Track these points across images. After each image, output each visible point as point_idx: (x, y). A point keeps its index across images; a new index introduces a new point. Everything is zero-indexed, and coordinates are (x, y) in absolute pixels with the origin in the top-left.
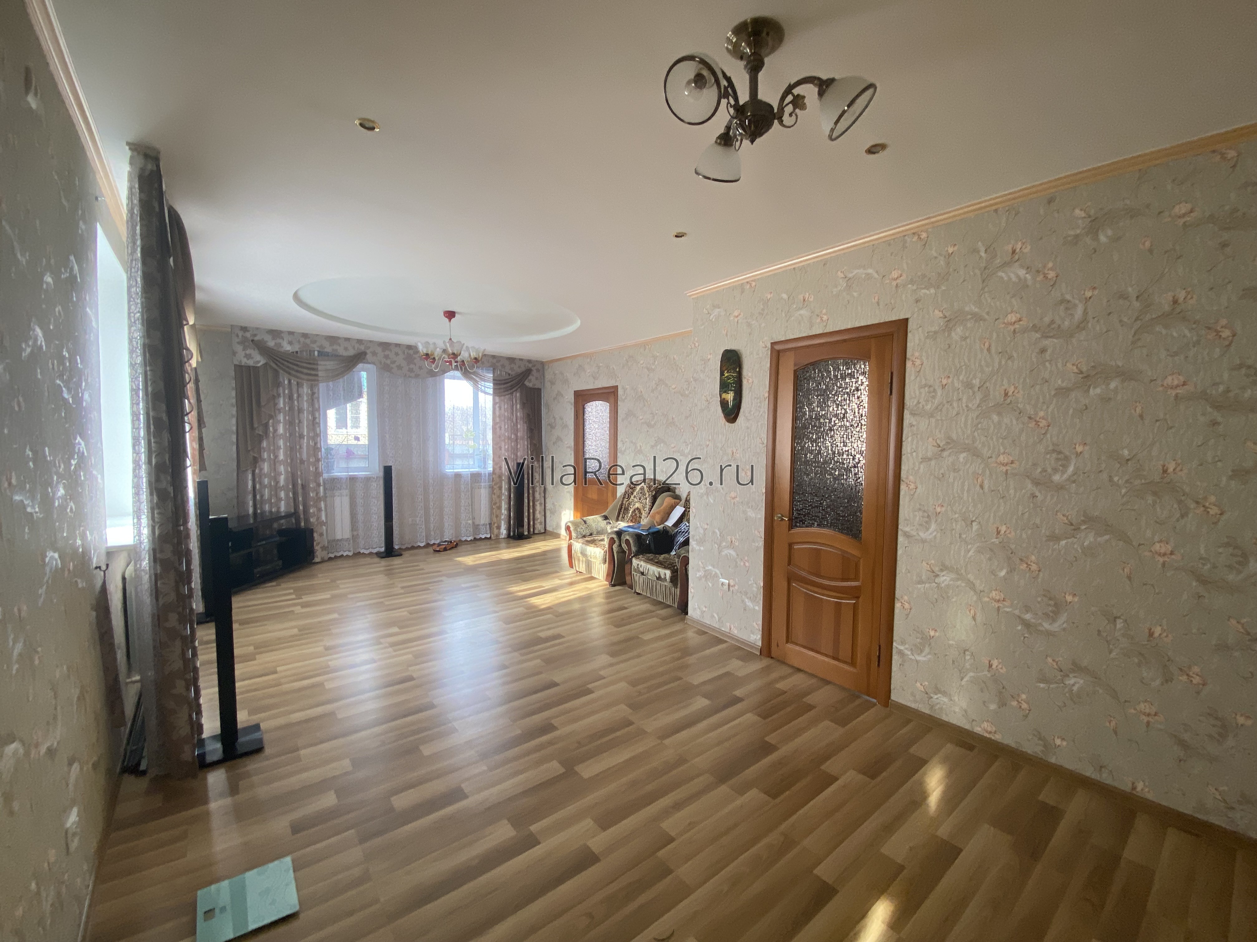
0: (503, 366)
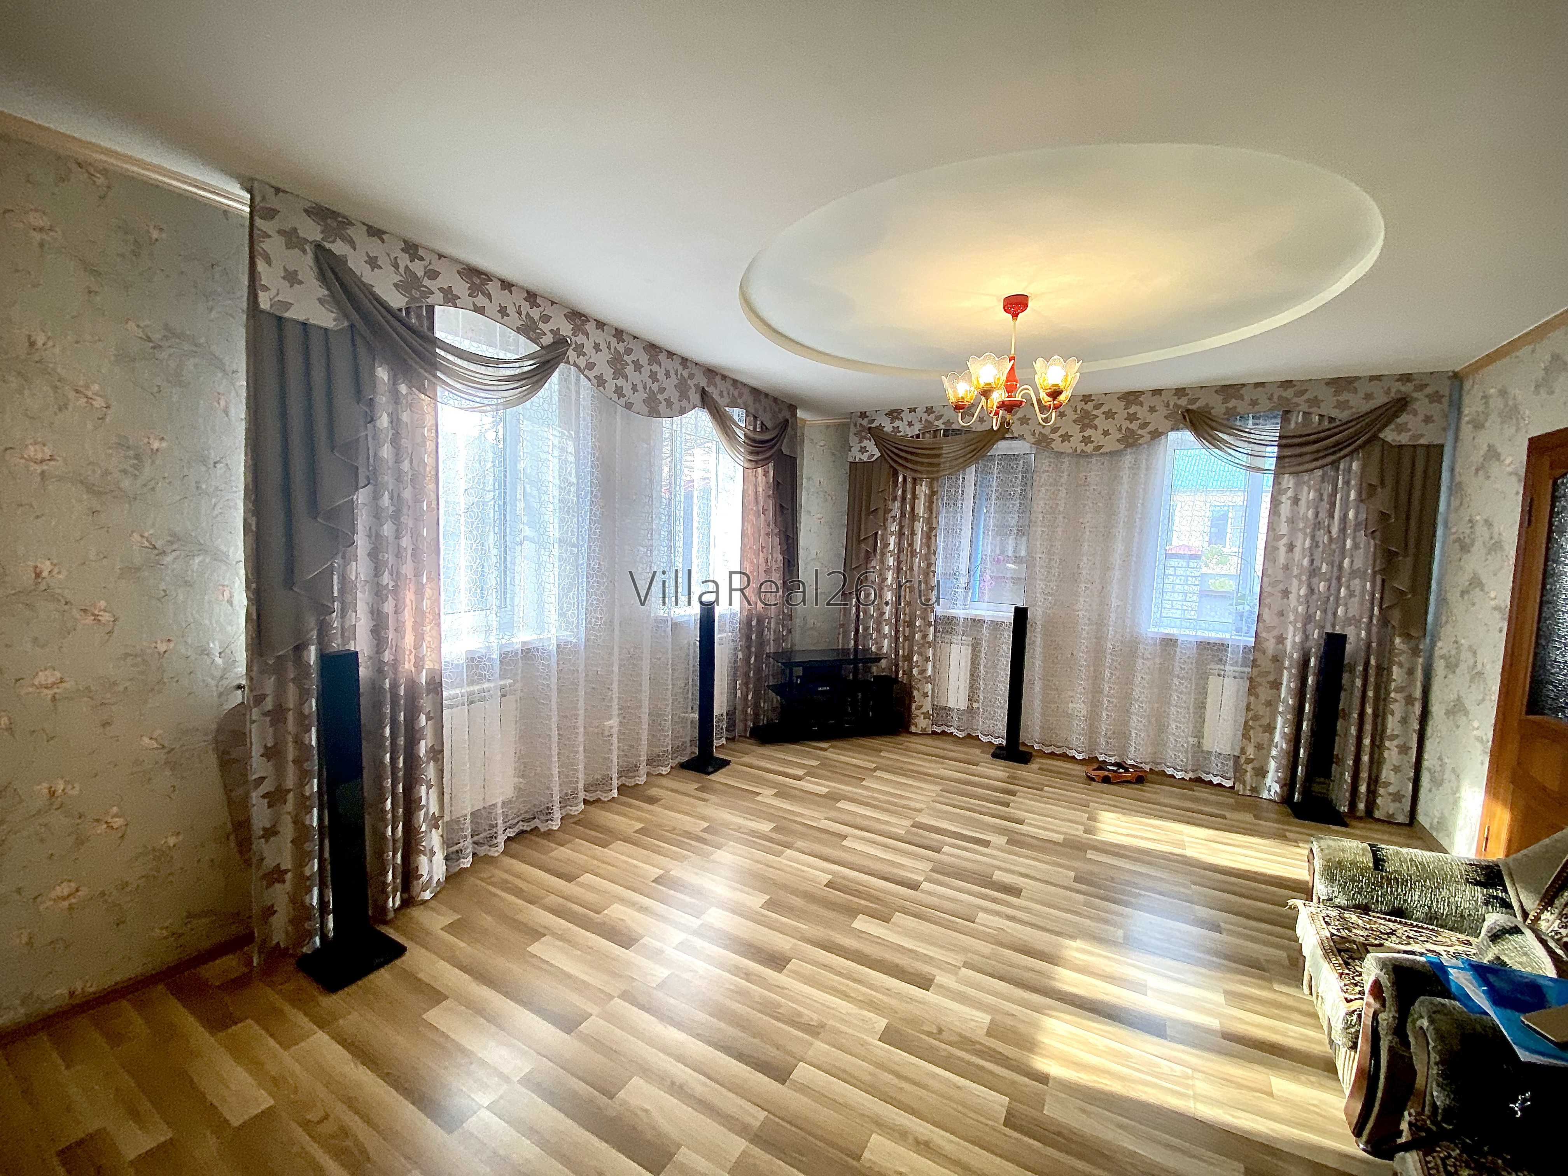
0: (1315, 402)
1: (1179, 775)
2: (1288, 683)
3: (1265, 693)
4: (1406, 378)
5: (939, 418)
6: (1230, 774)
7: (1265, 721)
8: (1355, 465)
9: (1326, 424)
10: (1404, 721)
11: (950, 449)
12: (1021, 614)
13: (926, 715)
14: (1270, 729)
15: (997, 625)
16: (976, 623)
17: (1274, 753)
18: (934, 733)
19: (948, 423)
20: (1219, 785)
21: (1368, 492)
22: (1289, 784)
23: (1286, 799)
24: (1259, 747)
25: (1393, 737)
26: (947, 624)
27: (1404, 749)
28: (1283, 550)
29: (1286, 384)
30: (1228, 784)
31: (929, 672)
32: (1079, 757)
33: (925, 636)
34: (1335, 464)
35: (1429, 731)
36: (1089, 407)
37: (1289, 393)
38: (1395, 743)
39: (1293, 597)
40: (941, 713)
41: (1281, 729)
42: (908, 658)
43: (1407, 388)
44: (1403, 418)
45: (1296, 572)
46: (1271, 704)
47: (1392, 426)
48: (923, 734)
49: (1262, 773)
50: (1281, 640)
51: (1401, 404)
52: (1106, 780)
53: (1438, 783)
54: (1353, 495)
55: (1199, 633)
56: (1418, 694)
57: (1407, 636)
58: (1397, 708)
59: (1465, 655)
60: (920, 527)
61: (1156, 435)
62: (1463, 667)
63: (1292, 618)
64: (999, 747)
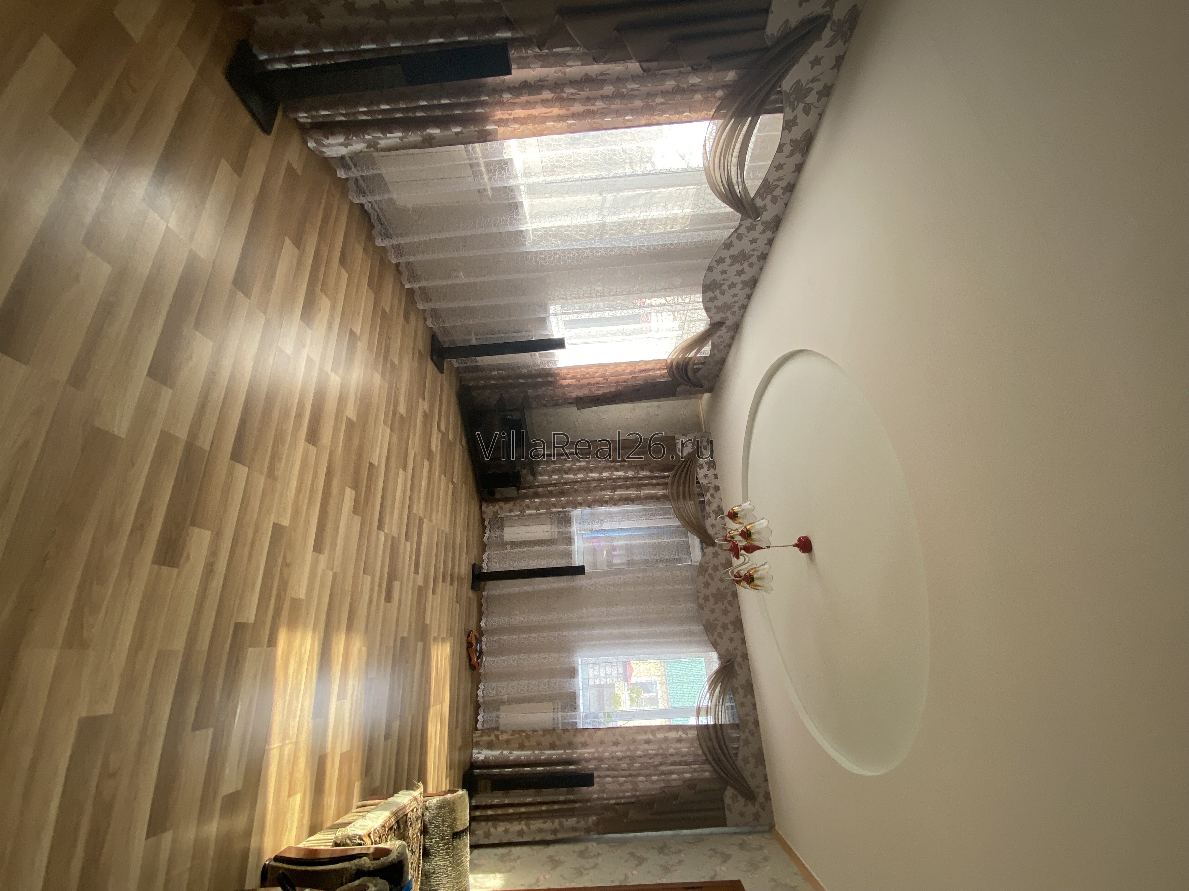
0: (747, 743)
1: (480, 693)
2: (555, 754)
3: (547, 740)
4: (767, 796)
5: (712, 496)
6: (486, 726)
7: (527, 743)
8: (707, 774)
9: (732, 752)
10: (540, 830)
11: (690, 506)
12: (579, 570)
13: (496, 513)
14: (522, 747)
15: (569, 554)
16: (569, 540)
17: (505, 752)
18: (483, 520)
19: (709, 503)
20: (477, 721)
21: (690, 784)
22: (486, 765)
23: (474, 765)
24: (508, 742)
25: (528, 826)
26: (565, 520)
27: (521, 833)
28: (645, 737)
29: (756, 723)
30: (479, 726)
31: (528, 512)
32: (482, 624)
33: (555, 506)
34: (707, 761)
35: (536, 848)
36: (730, 598)
37: (751, 726)
38: (525, 828)
39: (614, 748)
40: (499, 523)
41: (523, 754)
42: (537, 495)
43: (761, 799)
44: (742, 800)
45: (632, 747)
46: (539, 746)
47: (736, 793)
48: (482, 513)
49: (490, 746)
50: (584, 745)
51: (749, 795)
52: (469, 645)
53: (502, 858)
54: (687, 776)
55: (581, 692)
56: (560, 836)
57: (597, 823)
58: (548, 825)
59: (592, 862)
60: (633, 493)
61: (715, 645)
62: (582, 862)
63: (600, 750)
64: (481, 568)
